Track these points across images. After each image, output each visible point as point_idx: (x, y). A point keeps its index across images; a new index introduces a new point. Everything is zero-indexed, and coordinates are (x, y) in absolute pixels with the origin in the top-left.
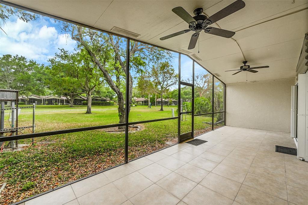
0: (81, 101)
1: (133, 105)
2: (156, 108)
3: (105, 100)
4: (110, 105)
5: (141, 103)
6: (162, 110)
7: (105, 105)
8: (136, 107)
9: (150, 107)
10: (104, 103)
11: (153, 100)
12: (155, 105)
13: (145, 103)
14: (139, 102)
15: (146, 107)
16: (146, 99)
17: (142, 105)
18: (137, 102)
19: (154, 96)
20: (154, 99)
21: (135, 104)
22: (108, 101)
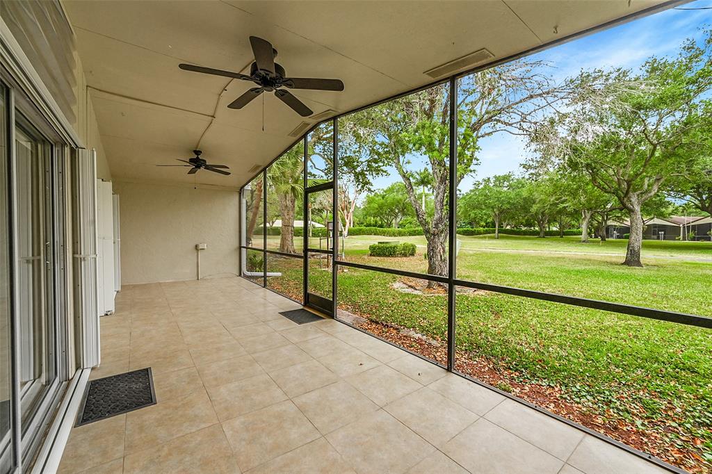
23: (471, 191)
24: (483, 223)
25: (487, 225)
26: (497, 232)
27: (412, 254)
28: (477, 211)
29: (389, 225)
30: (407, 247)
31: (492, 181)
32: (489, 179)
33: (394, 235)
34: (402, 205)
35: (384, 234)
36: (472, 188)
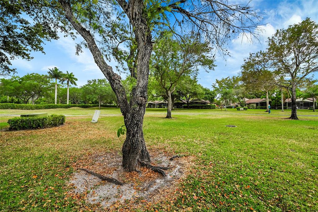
0: (182, 105)
1: (241, 109)
2: (282, 113)
3: (205, 103)
4: (210, 109)
5: (255, 105)
6: (294, 117)
7: (204, 109)
8: (245, 111)
9: (269, 112)
10: (204, 106)
11: (278, 101)
12: (281, 109)
13: (262, 105)
14: (251, 105)
15: (263, 111)
16: (264, 99)
17: (256, 108)
18: (248, 104)
19: (280, 95)
20: (280, 99)
21: (245, 107)
22: (208, 104)
23: (86, 85)
24: (91, 102)
25: (93, 103)
26: (100, 106)
27: (62, 124)
28: (91, 96)
29: (27, 102)
30: (57, 118)
31: (97, 82)
32: (95, 80)
33: (31, 108)
34: (38, 89)
35: (22, 108)
36: (87, 83)
